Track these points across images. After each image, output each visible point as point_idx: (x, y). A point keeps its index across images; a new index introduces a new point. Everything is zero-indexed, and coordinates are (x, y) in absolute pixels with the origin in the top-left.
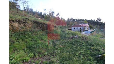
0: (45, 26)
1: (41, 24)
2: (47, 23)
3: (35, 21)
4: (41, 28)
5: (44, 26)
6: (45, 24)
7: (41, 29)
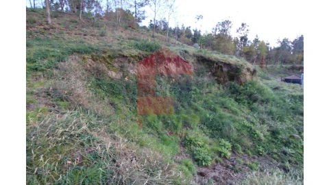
0: (225, 69)
1: (217, 64)
2: (231, 63)
3: (202, 57)
4: (214, 75)
5: (222, 70)
6: (225, 64)
7: (216, 78)
